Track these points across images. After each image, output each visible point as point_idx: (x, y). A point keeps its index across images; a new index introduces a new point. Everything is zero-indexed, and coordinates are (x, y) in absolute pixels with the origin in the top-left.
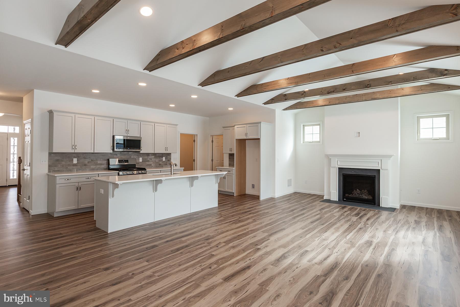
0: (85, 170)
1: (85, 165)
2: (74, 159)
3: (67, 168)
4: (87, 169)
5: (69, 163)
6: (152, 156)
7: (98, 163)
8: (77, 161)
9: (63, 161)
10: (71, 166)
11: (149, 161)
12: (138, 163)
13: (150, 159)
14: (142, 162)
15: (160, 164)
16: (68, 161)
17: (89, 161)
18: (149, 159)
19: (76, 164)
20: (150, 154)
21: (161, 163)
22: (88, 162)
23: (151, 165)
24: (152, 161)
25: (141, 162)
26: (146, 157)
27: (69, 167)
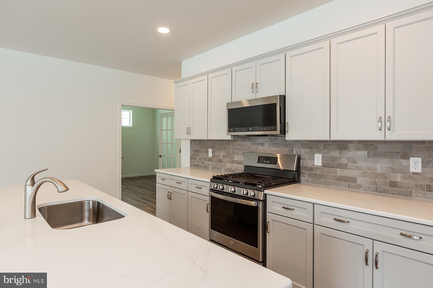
0: (220, 169)
1: (220, 161)
2: (209, 149)
3: (203, 163)
4: (222, 168)
5: (205, 156)
6: (358, 149)
7: (235, 159)
8: (213, 152)
9: (200, 152)
10: (207, 161)
11: (345, 166)
12: (311, 169)
13: (348, 159)
14: (324, 166)
15: (393, 184)
16: (204, 153)
17: (224, 154)
18: (344, 161)
19: (211, 159)
20: (350, 145)
21: (398, 178)
22: (224, 156)
23: (353, 180)
24: (358, 168)
25: (317, 168)
26: (336, 154)
27: (205, 162)
